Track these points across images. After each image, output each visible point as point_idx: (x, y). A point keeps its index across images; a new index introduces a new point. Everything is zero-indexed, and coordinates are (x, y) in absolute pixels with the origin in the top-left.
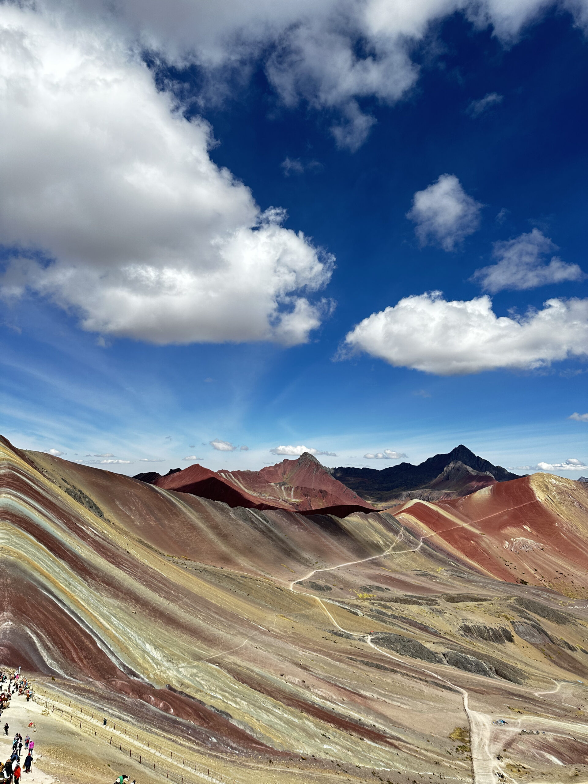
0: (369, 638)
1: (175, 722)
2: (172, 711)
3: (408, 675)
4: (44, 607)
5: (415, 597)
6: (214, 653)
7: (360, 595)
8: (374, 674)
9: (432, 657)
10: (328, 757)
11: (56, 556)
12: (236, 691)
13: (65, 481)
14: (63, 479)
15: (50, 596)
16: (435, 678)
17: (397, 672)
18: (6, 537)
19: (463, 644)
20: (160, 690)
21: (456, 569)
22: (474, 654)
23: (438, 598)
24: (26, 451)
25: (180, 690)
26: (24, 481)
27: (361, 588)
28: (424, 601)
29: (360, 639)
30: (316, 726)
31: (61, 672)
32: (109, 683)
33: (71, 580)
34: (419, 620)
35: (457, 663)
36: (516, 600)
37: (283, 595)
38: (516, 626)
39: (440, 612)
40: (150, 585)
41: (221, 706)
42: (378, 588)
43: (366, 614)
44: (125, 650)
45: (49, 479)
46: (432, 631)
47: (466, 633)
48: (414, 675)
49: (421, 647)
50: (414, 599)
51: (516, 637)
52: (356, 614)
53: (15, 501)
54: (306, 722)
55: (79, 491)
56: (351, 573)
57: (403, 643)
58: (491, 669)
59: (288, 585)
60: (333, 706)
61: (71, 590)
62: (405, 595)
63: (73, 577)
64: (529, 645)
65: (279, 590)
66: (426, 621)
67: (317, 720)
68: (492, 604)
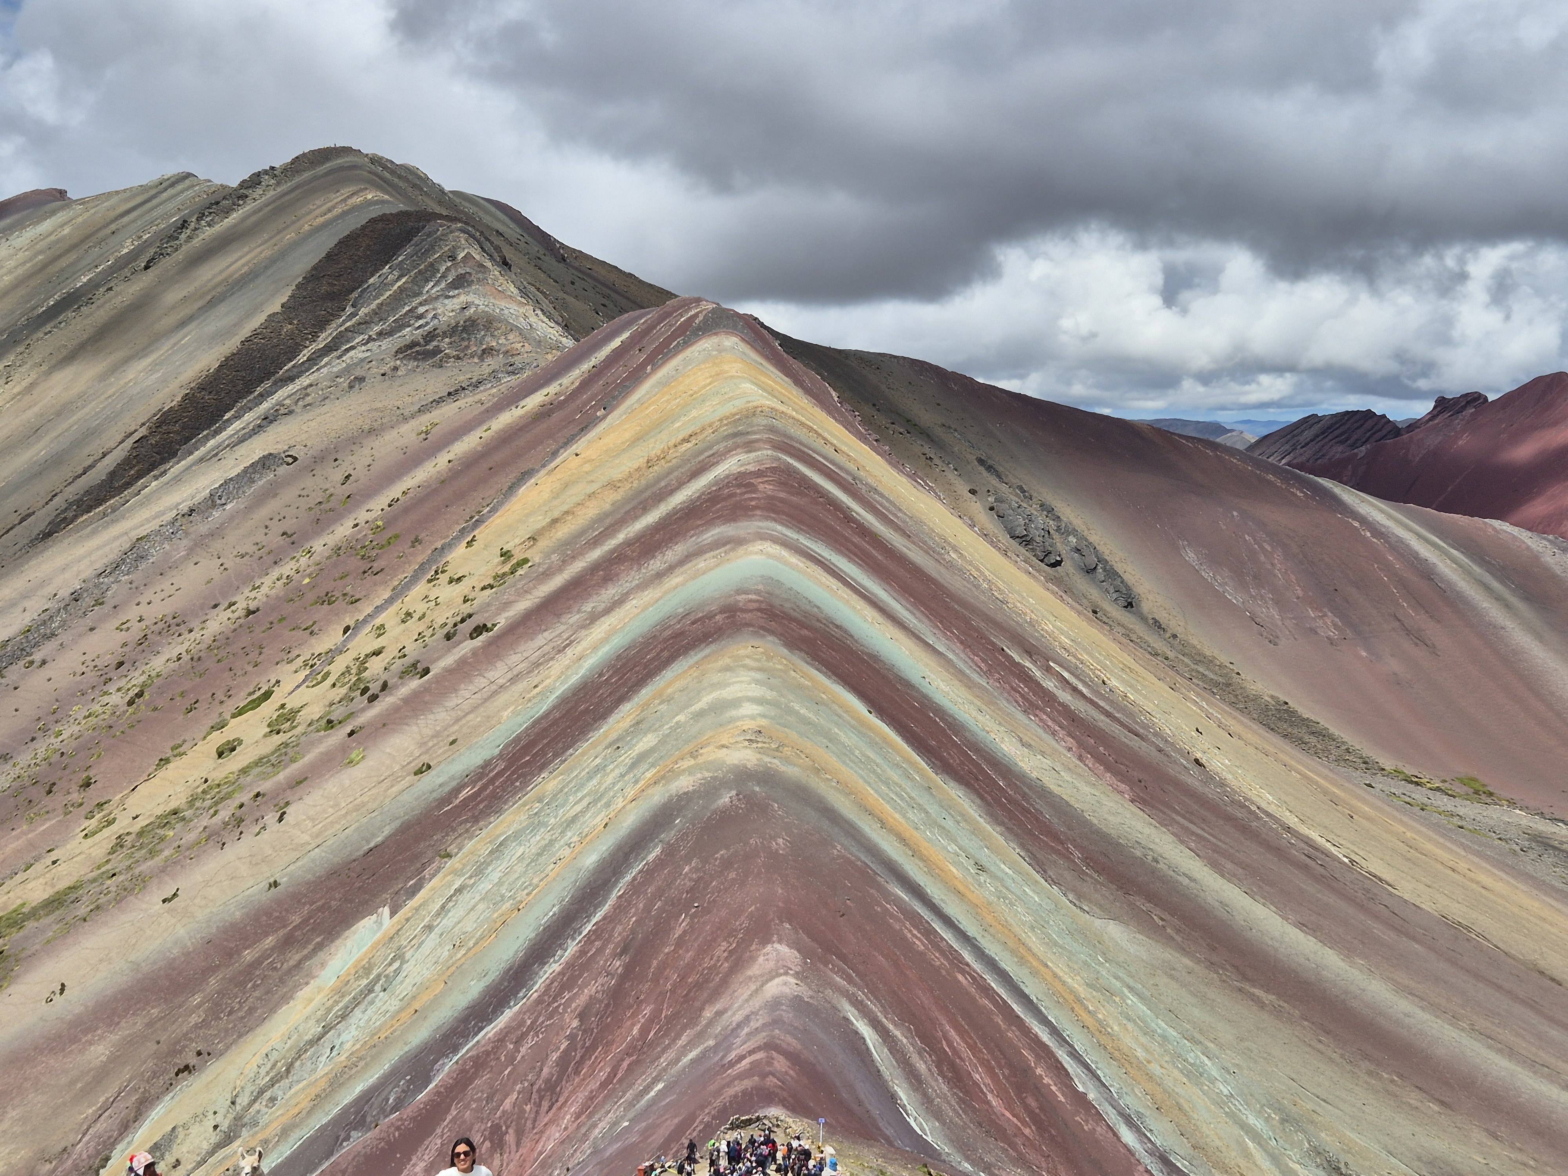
11: (933, 767)
13: (990, 469)
14: (982, 462)
18: (766, 695)
31: (951, 1152)
33: (986, 856)
55: (1043, 506)
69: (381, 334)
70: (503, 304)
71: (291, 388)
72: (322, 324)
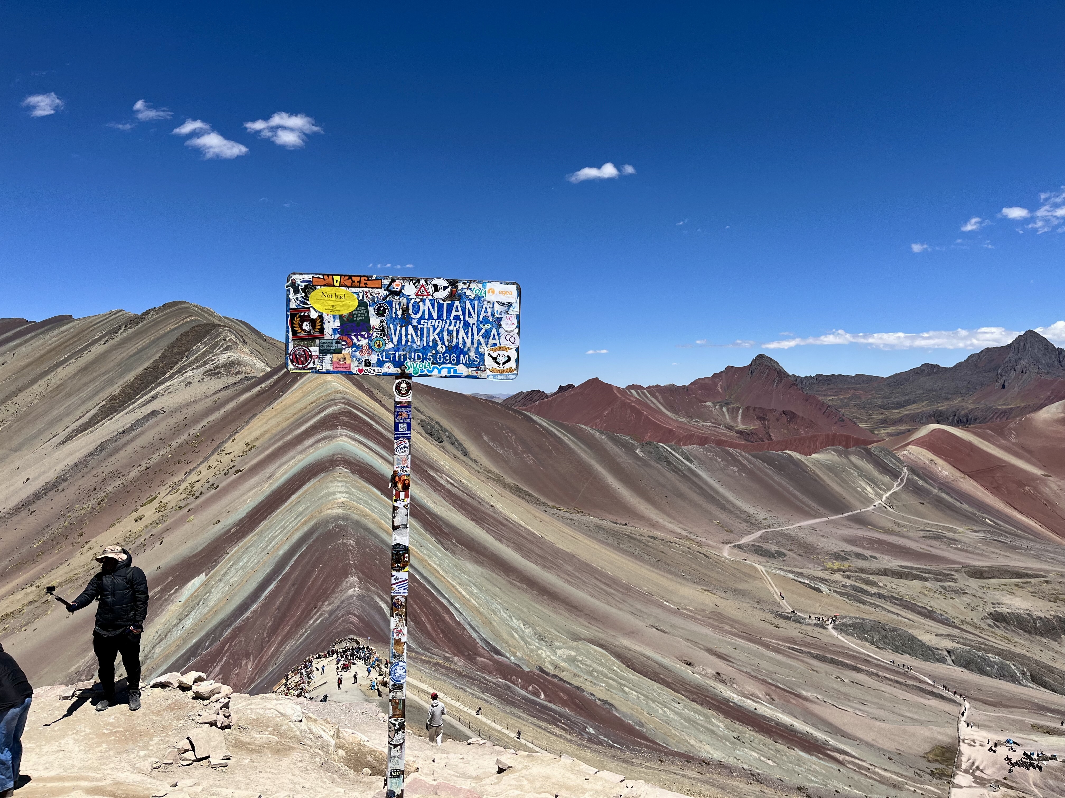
0: (832, 623)
1: (546, 708)
2: (543, 696)
3: (878, 675)
5: (919, 569)
7: (829, 565)
8: (826, 671)
9: (928, 654)
10: (739, 764)
12: (625, 679)
13: (418, 410)
16: (920, 681)
17: (862, 670)
18: (346, 491)
19: (990, 638)
20: (528, 672)
21: (992, 529)
22: (1003, 653)
23: (956, 571)
25: (554, 673)
26: (363, 420)
27: (831, 554)
30: (727, 727)
32: (469, 660)
33: (423, 542)
34: (921, 602)
37: (709, 563)
39: (956, 592)
41: (603, 695)
42: (859, 556)
43: (835, 591)
44: (488, 625)
46: (941, 617)
47: (998, 623)
48: (887, 676)
50: (915, 572)
52: (818, 590)
53: (354, 445)
54: (714, 721)
55: (437, 423)
56: (817, 534)
58: (1023, 673)
59: (720, 550)
60: (756, 706)
61: (423, 553)
62: (901, 566)
63: (425, 538)
65: (702, 555)
67: (730, 721)
68: (1047, 582)
69: (198, 367)
70: (243, 356)
71: (163, 386)
72: (175, 363)
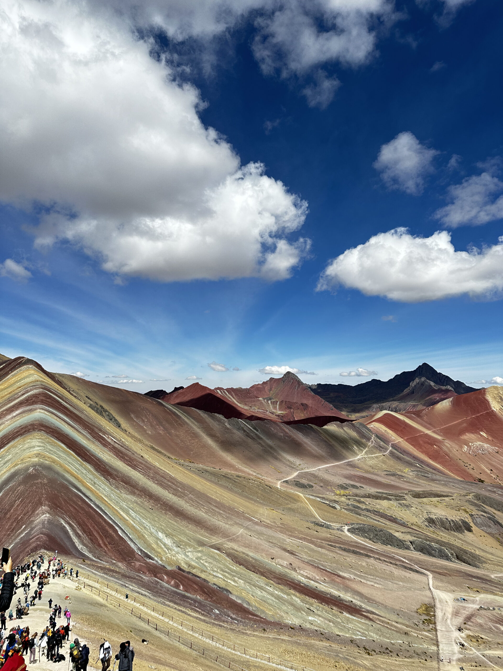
0: (346, 528)
1: (184, 596)
2: (181, 587)
3: (380, 559)
4: (74, 502)
5: (386, 493)
6: (215, 540)
7: (338, 492)
8: (351, 559)
9: (400, 544)
10: (312, 627)
11: (83, 460)
12: (235, 571)
13: (89, 398)
14: (87, 397)
15: (79, 494)
16: (403, 562)
17: (371, 557)
18: (42, 445)
19: (428, 534)
20: (171, 571)
21: (421, 470)
22: (437, 542)
23: (406, 494)
24: (55, 374)
25: (188, 570)
26: (55, 399)
27: (338, 486)
28: (393, 497)
29: (338, 529)
30: (302, 601)
31: (90, 556)
32: (129, 564)
33: (96, 480)
34: (389, 513)
35: (422, 549)
36: (475, 496)
37: (272, 492)
38: (474, 518)
39: (407, 506)
40: (160, 484)
41: (222, 584)
42: (353, 486)
43: (343, 508)
44: (141, 537)
45: (75, 397)
46: (400, 522)
47: (430, 524)
48: (385, 559)
49: (391, 535)
50: (384, 495)
51: (474, 528)
52: (334, 508)
53: (48, 415)
54: (294, 598)
55: (101, 406)
56: (329, 474)
57: (376, 533)
58: (452, 554)
59: (276, 484)
60: (317, 584)
61: (96, 488)
62: (377, 492)
63: (97, 478)
64: (486, 535)
65: (268, 487)
66: (396, 514)
67: (303, 596)
68: (453, 499)
